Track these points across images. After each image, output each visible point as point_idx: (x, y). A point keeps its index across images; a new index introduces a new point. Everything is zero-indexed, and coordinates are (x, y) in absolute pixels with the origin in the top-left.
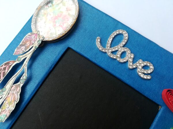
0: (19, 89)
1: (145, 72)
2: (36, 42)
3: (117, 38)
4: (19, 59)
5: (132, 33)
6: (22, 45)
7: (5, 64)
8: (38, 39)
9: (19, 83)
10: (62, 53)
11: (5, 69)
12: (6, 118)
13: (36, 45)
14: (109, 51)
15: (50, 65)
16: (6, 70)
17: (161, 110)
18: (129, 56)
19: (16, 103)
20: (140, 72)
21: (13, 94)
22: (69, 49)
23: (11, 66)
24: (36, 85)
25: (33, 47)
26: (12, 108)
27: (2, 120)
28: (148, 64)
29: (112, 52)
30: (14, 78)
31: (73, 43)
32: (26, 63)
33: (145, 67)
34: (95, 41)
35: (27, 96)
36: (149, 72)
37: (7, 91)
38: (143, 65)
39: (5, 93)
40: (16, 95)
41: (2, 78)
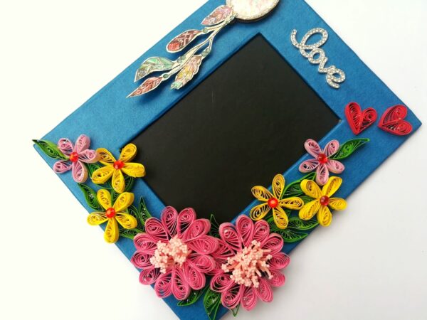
0: (200, 61)
1: (335, 80)
2: (228, 17)
3: (314, 37)
4: (205, 30)
5: (333, 35)
6: (212, 16)
7: (189, 32)
8: (231, 15)
9: (200, 55)
10: (251, 37)
11: (188, 36)
12: (181, 86)
13: (228, 20)
14: (302, 47)
15: (236, 46)
16: (190, 39)
17: (342, 122)
18: (322, 59)
19: (194, 74)
20: (329, 79)
21: (192, 64)
22: (259, 35)
23: (194, 35)
24: (216, 63)
25: (224, 21)
26: (190, 77)
27: (176, 87)
28: (340, 73)
29: (306, 50)
30: (196, 49)
31: (266, 31)
32: (212, 36)
33: (336, 75)
34: (289, 34)
35: (204, 73)
36: (339, 81)
37: (186, 59)
38: (334, 72)
39: (184, 61)
40: (195, 66)
41: (185, 45)
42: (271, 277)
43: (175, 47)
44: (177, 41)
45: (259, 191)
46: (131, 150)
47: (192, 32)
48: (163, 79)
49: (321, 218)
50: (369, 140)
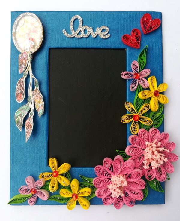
0: (38, 91)
1: (105, 34)
2: (28, 57)
3: (75, 23)
4: (25, 74)
5: (82, 13)
6: (21, 65)
7: (19, 83)
8: (28, 55)
9: (36, 88)
10: (48, 55)
11: (21, 86)
12: (43, 111)
13: (30, 59)
14: (74, 34)
15: (46, 67)
16: (23, 86)
18: (90, 30)
19: (42, 100)
20: (102, 36)
21: (37, 96)
22: (50, 49)
23: (23, 82)
24: (46, 84)
25: (28, 61)
26: (42, 103)
27: (41, 114)
28: (104, 28)
29: (78, 34)
30: (31, 87)
31: (52, 43)
32: (31, 74)
33: (103, 30)
34: (63, 34)
35: (46, 93)
36: (107, 32)
37: (32, 97)
38: (101, 31)
39: (32, 99)
40: (39, 96)
41: (24, 91)
42: (168, 151)
43: (20, 97)
44: (19, 93)
45: (125, 119)
46: (53, 162)
47: (20, 82)
48: (32, 117)
49: (162, 102)
50: (147, 46)
